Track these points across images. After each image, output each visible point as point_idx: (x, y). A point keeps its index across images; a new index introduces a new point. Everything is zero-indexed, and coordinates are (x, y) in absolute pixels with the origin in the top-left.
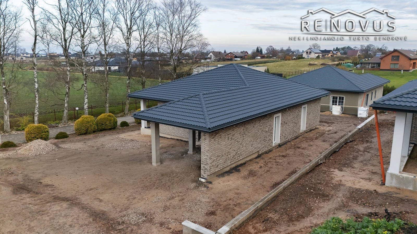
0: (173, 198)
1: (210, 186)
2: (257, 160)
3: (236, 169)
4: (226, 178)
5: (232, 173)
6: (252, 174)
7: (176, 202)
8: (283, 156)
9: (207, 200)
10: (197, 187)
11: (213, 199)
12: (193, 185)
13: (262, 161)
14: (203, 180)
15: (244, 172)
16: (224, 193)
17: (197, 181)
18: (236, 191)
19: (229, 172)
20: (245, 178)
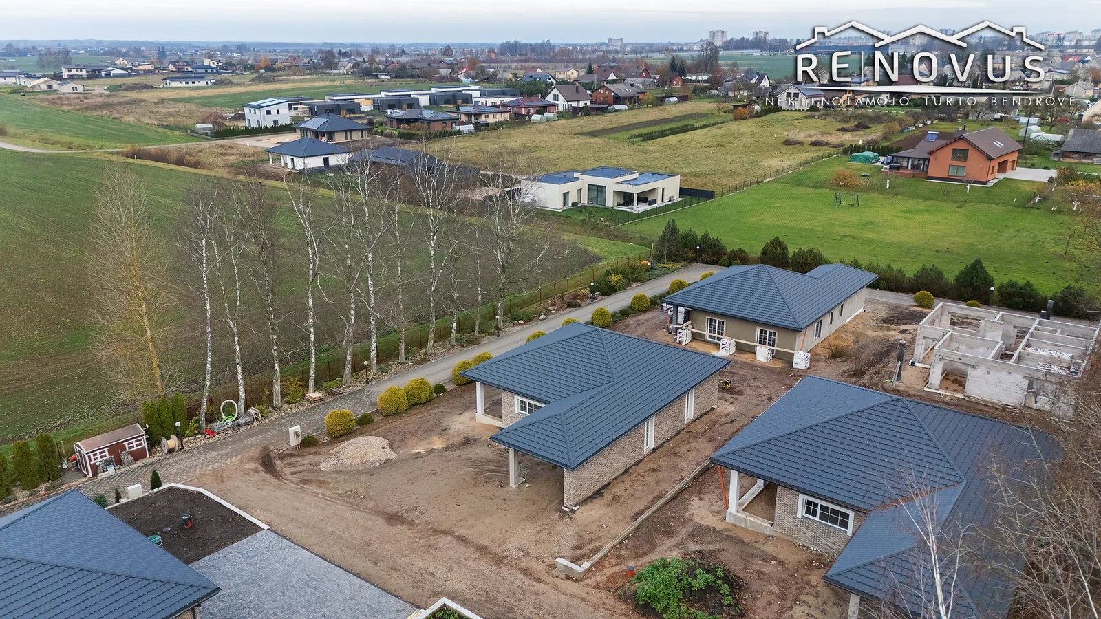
0: (541, 531)
1: (573, 516)
2: (623, 478)
3: (599, 493)
4: (589, 506)
5: (595, 498)
6: (616, 499)
7: (544, 536)
8: (654, 470)
9: (572, 534)
10: (561, 518)
11: (577, 533)
12: (557, 515)
13: (629, 479)
14: (566, 509)
15: (608, 497)
16: (587, 525)
17: (560, 510)
18: (598, 523)
19: (591, 498)
20: (608, 505)
